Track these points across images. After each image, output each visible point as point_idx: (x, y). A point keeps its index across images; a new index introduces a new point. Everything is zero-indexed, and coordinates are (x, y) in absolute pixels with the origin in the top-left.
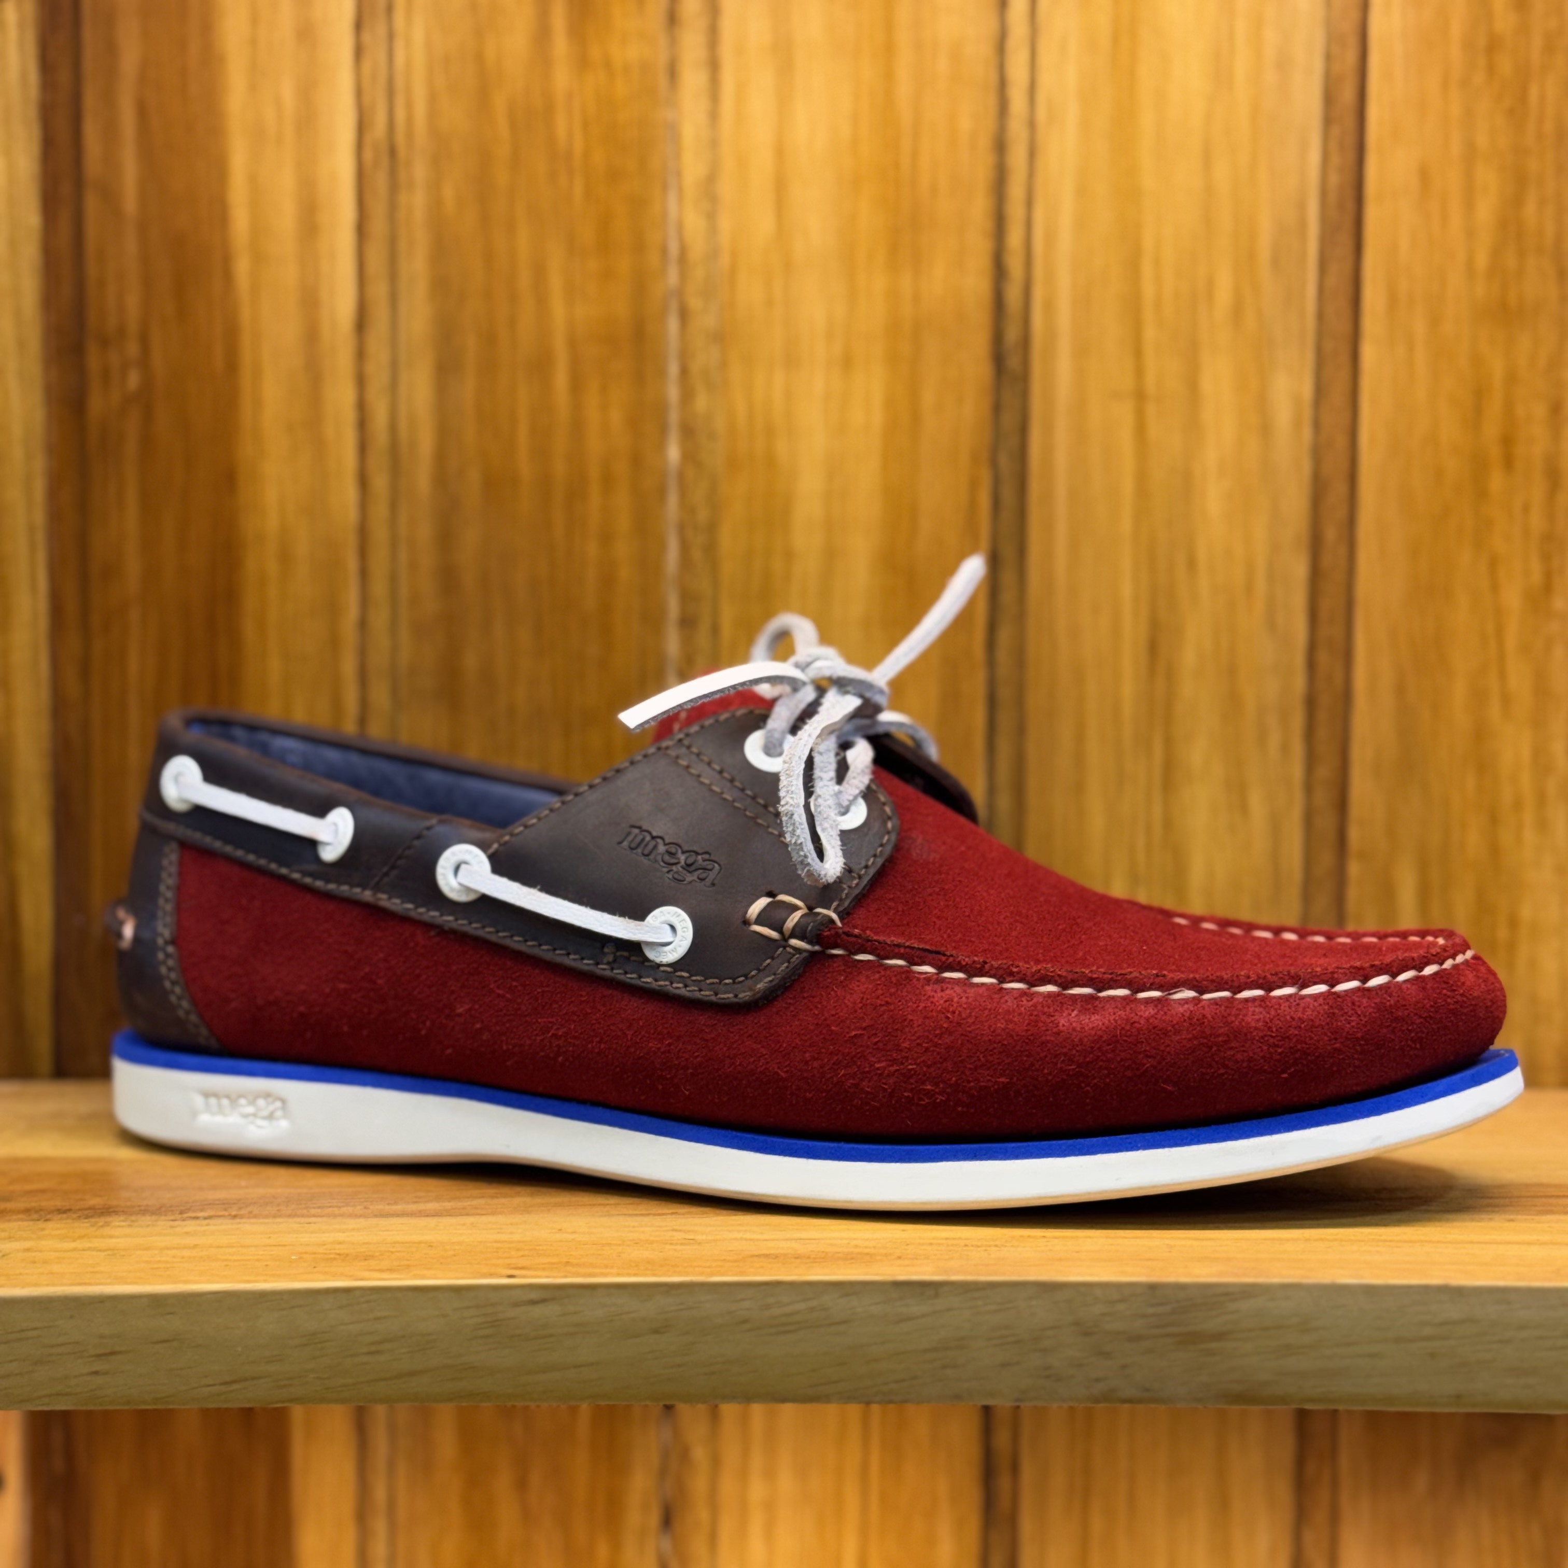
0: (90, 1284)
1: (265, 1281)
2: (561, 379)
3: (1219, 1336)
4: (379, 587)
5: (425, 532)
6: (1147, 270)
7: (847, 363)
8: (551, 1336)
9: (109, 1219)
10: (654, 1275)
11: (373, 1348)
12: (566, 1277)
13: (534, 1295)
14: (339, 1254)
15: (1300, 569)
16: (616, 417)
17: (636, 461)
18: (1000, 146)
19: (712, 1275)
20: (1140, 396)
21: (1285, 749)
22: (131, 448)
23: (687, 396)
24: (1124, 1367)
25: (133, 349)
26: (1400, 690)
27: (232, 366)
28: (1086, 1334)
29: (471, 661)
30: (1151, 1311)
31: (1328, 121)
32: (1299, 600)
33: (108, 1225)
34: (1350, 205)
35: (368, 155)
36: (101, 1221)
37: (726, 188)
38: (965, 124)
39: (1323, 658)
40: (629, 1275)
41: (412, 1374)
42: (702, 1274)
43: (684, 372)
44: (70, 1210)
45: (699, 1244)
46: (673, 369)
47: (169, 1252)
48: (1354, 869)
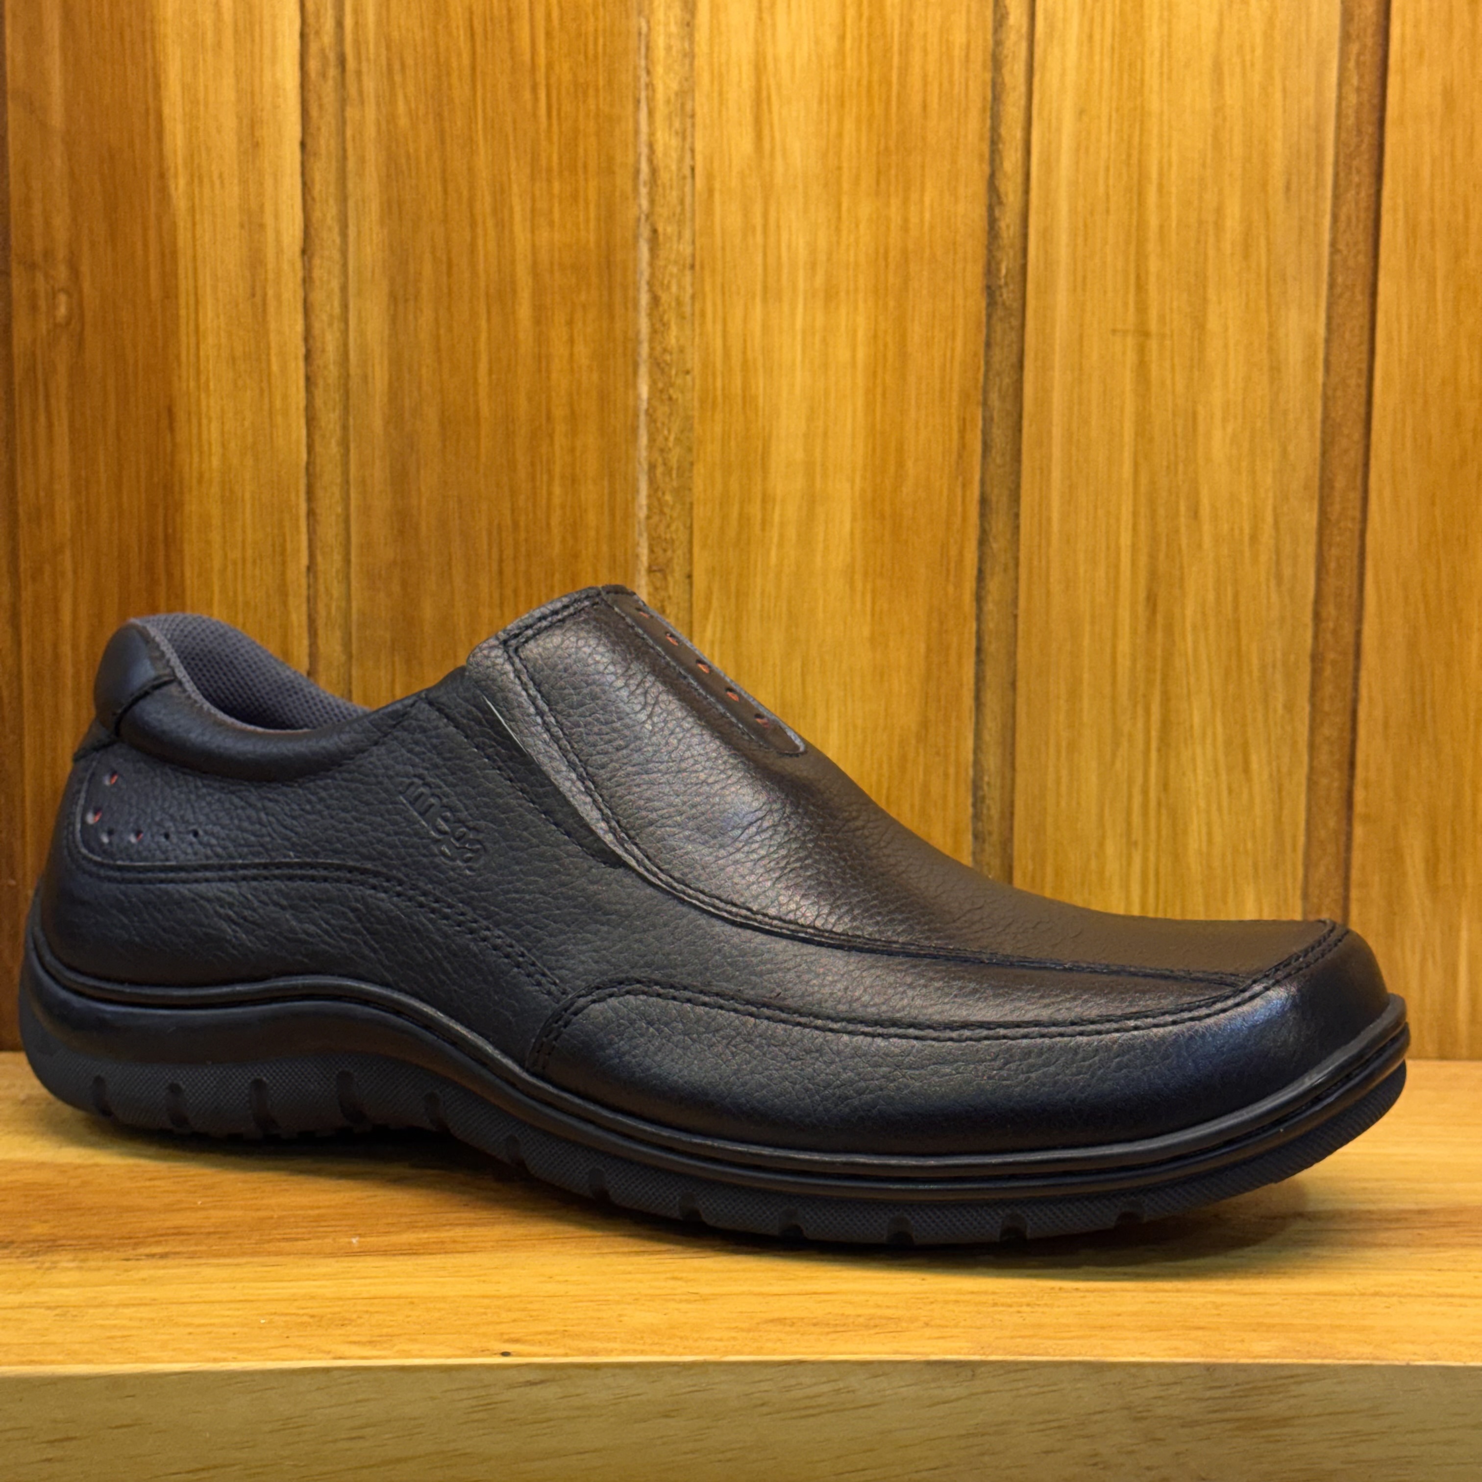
0: (40, 1363)
1: (235, 1359)
2: (524, 312)
3: (1282, 1422)
4: (329, 531)
5: (379, 473)
6: (1152, 197)
7: (830, 295)
8: (549, 1420)
9: (56, 1258)
10: (663, 1353)
11: (354, 1434)
12: (566, 1355)
13: (532, 1376)
14: (312, 1316)
15: (1310, 518)
16: (582, 351)
17: (604, 397)
18: (996, 63)
19: (726, 1353)
20: (1143, 333)
21: (1289, 707)
22: (61, 381)
23: (658, 329)
24: (1177, 1454)
25: (62, 273)
26: (1412, 645)
27: (170, 293)
28: (1136, 1419)
29: (428, 612)
30: (1208, 1394)
31: (1346, 37)
32: (1308, 551)
33: (55, 1268)
34: (1370, 129)
35: (313, 65)
36: (47, 1259)
37: (702, 105)
38: (959, 38)
39: (1330, 610)
40: (635, 1352)
41: (399, 1461)
42: (716, 1350)
43: (655, 300)
44: (12, 1242)
45: (705, 1300)
46: (644, 299)
47: (127, 1311)
48: (1359, 831)
